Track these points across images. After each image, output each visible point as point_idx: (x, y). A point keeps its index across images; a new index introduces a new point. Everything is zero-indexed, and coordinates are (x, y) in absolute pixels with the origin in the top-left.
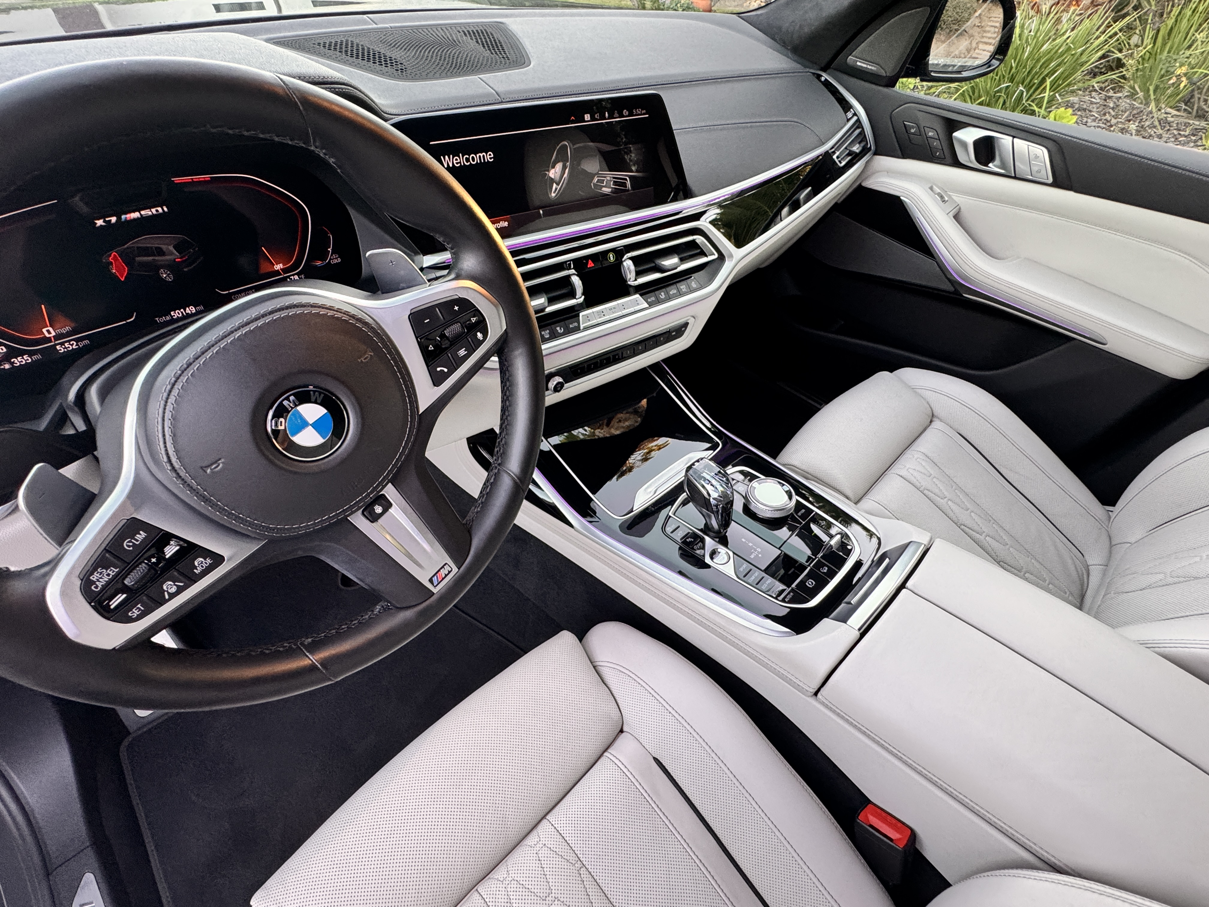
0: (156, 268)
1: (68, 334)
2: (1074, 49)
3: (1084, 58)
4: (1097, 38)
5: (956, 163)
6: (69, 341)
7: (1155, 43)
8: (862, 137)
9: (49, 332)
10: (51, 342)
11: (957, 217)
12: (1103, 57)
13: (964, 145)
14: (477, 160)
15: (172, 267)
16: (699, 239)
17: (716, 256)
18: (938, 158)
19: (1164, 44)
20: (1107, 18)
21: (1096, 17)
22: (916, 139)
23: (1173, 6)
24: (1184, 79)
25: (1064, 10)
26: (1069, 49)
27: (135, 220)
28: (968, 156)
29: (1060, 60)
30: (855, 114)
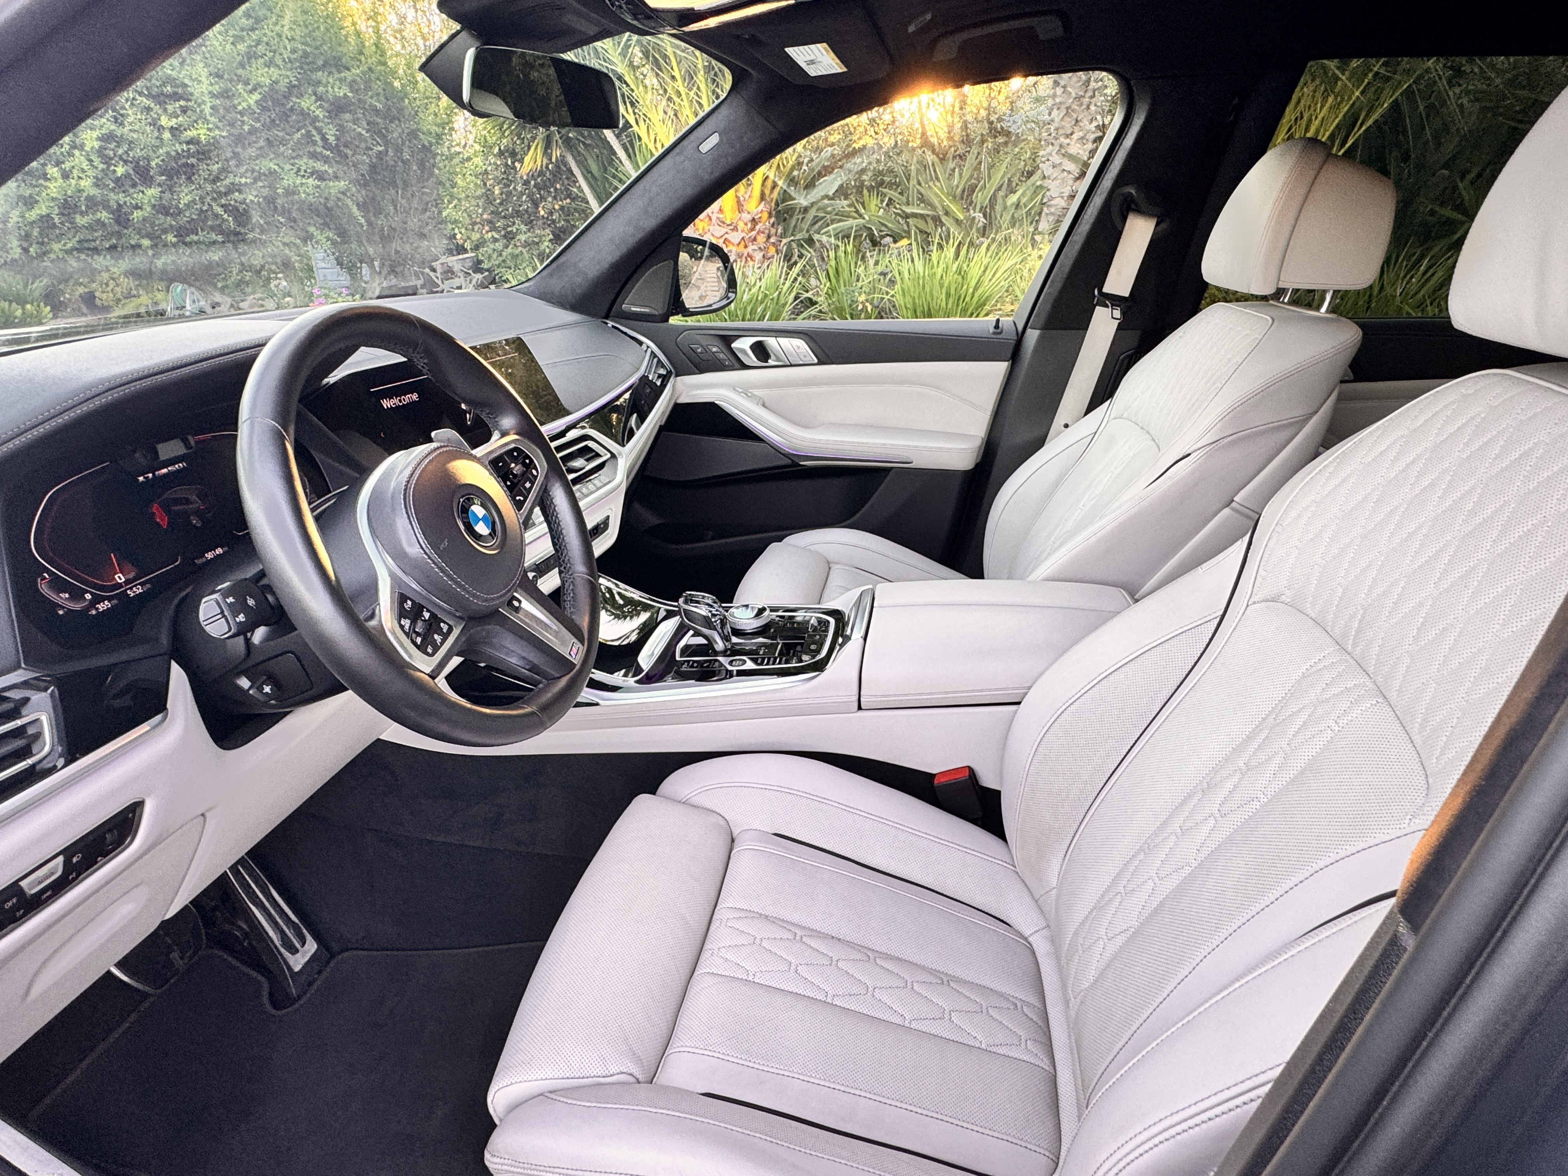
0: (186, 515)
1: (135, 579)
2: (771, 294)
3: (782, 301)
4: (784, 284)
5: (744, 367)
6: (135, 586)
7: (830, 280)
8: (660, 363)
9: (120, 578)
10: (122, 587)
11: (764, 405)
12: (796, 298)
13: (743, 351)
14: (407, 401)
15: (198, 513)
16: (590, 444)
17: (609, 455)
18: (728, 366)
19: (838, 281)
20: (782, 268)
21: (773, 267)
22: (705, 357)
23: (828, 251)
24: (867, 304)
25: (744, 267)
26: (766, 296)
27: (165, 475)
28: (751, 359)
29: (763, 306)
30: (648, 347)
